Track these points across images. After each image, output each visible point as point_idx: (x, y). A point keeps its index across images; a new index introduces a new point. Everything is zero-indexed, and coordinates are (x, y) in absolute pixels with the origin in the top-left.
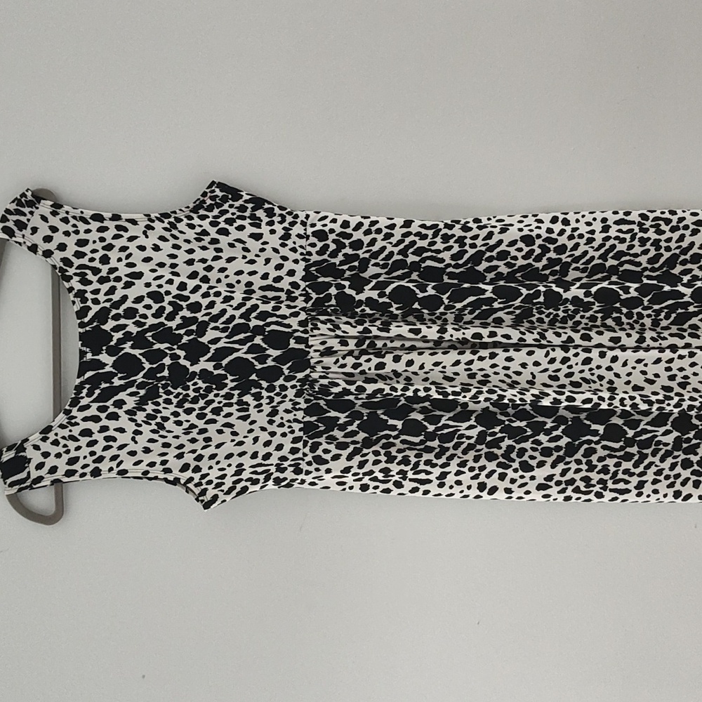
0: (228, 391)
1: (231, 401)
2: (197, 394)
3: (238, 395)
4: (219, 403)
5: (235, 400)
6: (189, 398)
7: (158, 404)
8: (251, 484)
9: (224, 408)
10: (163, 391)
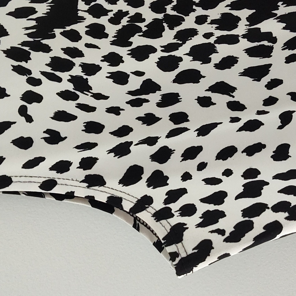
0: (227, 10)
1: (234, 32)
2: (160, 16)
3: (248, 19)
4: (208, 36)
5: (241, 29)
6: (142, 25)
7: (74, 36)
8: (287, 218)
9: (218, 47)
10: (87, 7)
